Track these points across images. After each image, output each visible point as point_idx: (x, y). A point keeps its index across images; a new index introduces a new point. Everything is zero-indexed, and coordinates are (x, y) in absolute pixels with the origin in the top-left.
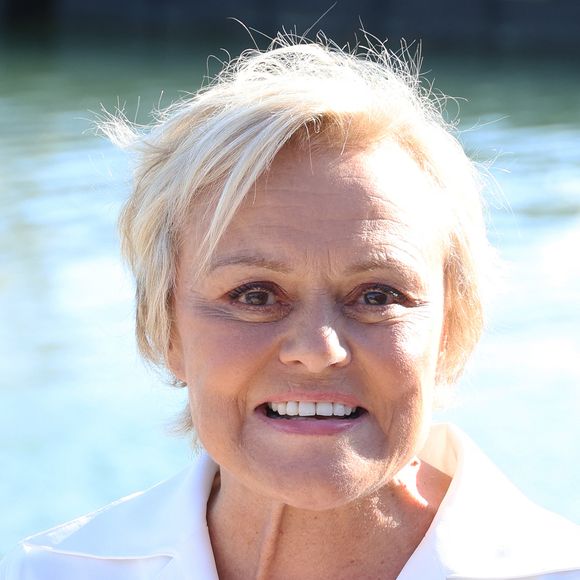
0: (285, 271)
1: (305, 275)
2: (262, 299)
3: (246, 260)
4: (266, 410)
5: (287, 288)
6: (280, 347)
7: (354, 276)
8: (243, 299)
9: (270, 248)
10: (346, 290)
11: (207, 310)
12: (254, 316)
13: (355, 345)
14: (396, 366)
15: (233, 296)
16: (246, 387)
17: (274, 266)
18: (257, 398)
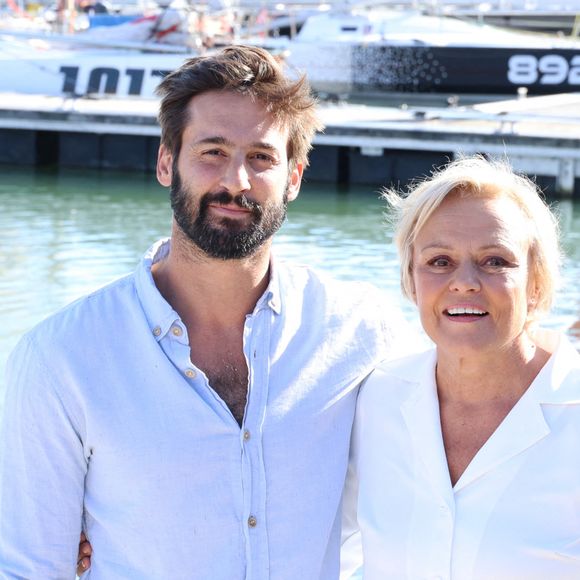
0: (452, 249)
1: (460, 251)
2: (445, 264)
3: (434, 246)
4: (446, 313)
5: (454, 258)
6: (450, 284)
7: (482, 252)
8: (436, 264)
9: (444, 239)
10: (480, 259)
11: (422, 270)
12: (440, 271)
13: (482, 281)
14: (504, 294)
15: (431, 263)
16: (436, 303)
17: (446, 247)
18: (441, 308)
